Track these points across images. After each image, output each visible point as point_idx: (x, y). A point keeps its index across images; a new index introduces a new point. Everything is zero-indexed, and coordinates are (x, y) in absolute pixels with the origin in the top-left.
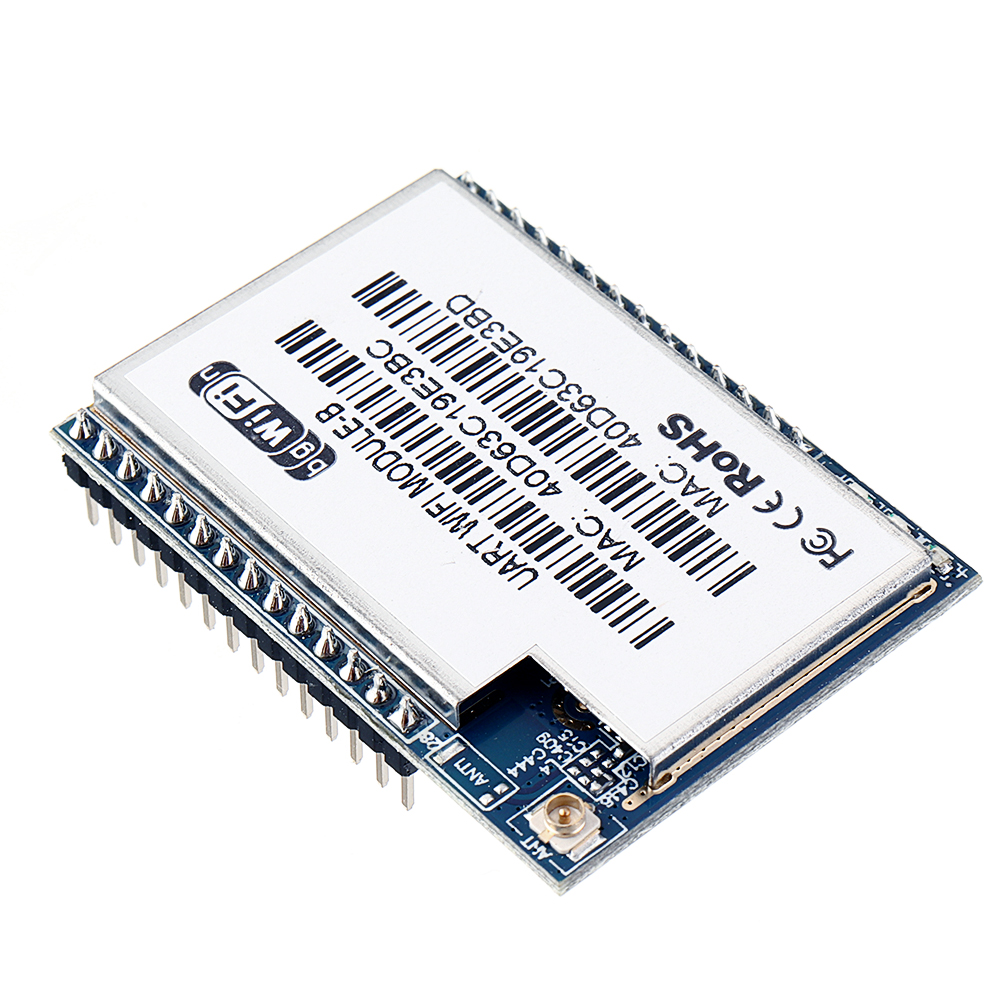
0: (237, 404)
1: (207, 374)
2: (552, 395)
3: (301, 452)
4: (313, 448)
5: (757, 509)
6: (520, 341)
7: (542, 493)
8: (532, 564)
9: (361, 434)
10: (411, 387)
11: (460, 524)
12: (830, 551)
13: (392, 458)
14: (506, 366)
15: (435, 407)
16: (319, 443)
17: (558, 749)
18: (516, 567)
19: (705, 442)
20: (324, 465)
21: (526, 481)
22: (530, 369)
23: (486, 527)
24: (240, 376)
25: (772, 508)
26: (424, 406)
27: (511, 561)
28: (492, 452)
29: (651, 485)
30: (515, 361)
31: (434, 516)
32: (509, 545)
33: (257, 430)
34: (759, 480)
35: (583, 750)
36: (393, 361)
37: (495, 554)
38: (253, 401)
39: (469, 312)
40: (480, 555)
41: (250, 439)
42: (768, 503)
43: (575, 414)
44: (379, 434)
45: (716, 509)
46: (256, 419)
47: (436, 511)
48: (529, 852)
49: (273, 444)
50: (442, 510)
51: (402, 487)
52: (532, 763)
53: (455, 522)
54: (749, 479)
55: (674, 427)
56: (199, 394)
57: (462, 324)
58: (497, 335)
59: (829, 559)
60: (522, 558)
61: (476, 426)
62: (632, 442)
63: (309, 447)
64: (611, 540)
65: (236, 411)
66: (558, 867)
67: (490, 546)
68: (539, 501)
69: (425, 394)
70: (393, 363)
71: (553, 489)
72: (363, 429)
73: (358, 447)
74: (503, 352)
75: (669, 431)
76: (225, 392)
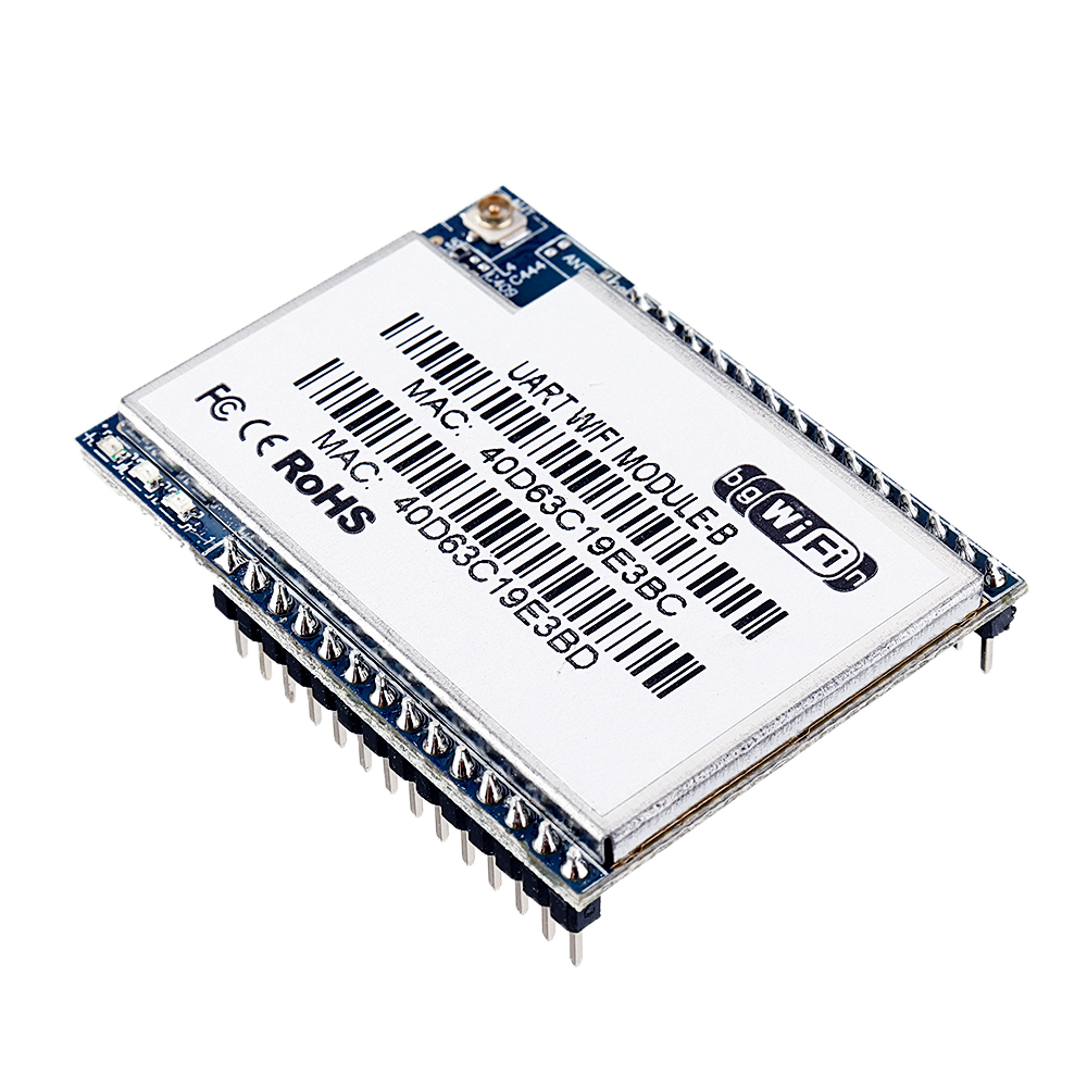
0: (823, 544)
1: (859, 577)
2: (485, 553)
3: (751, 494)
4: (738, 497)
5: (285, 439)
6: (517, 614)
7: (501, 451)
8: (514, 385)
9: (689, 511)
10: (636, 563)
11: (585, 422)
12: (218, 399)
13: (654, 487)
14: (532, 585)
15: (610, 539)
16: (732, 503)
17: (499, 283)
18: (530, 382)
19: (328, 505)
20: (726, 480)
21: (516, 463)
22: (506, 582)
23: (558, 419)
24: (822, 576)
25: (268, 440)
26: (622, 541)
27: (535, 386)
28: (550, 492)
29: (388, 460)
30: (523, 590)
31: (611, 429)
32: (537, 402)
33: (798, 517)
34: (278, 467)
36: (657, 592)
37: (551, 393)
38: (806, 548)
39: (573, 649)
40: (565, 392)
41: (805, 507)
42: (272, 444)
43: (462, 532)
44: (670, 512)
45: (325, 438)
46: (801, 528)
47: (609, 434)
48: (527, 206)
50: (603, 435)
51: (644, 457)
52: (523, 272)
53: (589, 423)
54: (288, 468)
55: (355, 518)
56: (865, 554)
57: (580, 633)
58: (543, 621)
60: (524, 390)
61: (567, 520)
62: (404, 503)
63: (742, 498)
64: (434, 407)
65: (823, 537)
67: (555, 401)
68: (504, 443)
69: (621, 554)
70: (656, 589)
71: (488, 455)
72: (687, 517)
73: (690, 499)
74: (536, 602)
75: (364, 515)
76: (837, 557)
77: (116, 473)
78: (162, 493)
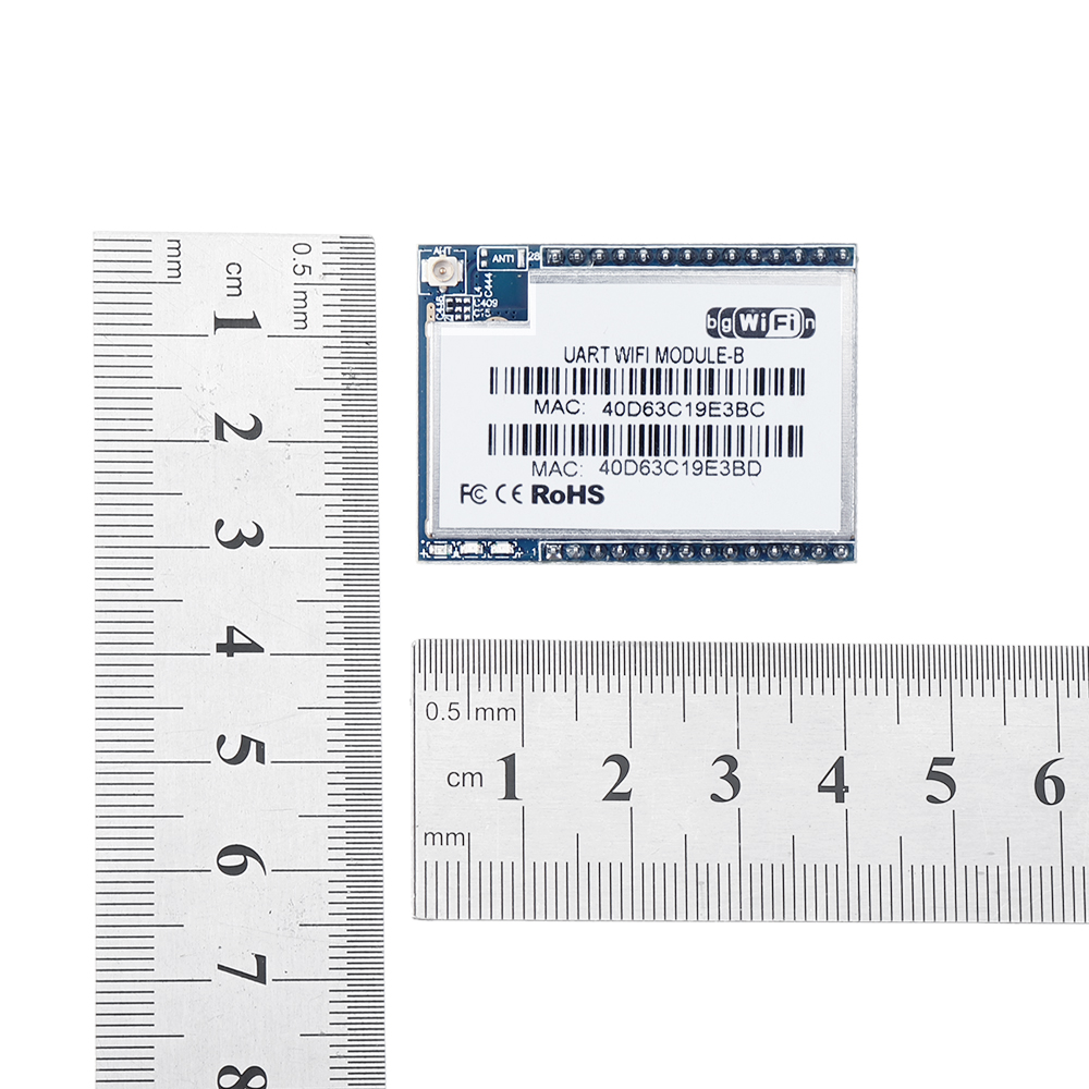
0: (780, 320)
1: (810, 323)
2: (663, 458)
3: (727, 324)
4: (724, 330)
5: (520, 485)
6: (707, 474)
7: (609, 404)
8: (574, 364)
9: (714, 357)
10: (723, 403)
11: (624, 355)
12: (470, 494)
13: (688, 359)
14: (697, 454)
15: (700, 403)
16: (725, 336)
17: (484, 303)
18: (579, 357)
19: (576, 499)
20: (710, 327)
21: (622, 403)
22: (686, 463)
23: (612, 364)
24: (797, 336)
25: (515, 493)
26: (707, 399)
27: (583, 357)
28: (652, 404)
29: (573, 454)
30: (697, 461)
31: (638, 348)
32: (594, 364)
33: (756, 316)
34: (535, 501)
35: (474, 313)
36: (745, 409)
38: (776, 328)
39: (746, 467)
40: (599, 347)
42: (519, 493)
44: (706, 366)
45: (535, 469)
46: (763, 321)
47: (640, 351)
48: (443, 246)
49: (742, 316)
50: (638, 354)
51: (666, 349)
52: (486, 287)
53: (626, 353)
54: (539, 498)
55: (594, 495)
56: (803, 309)
57: (740, 458)
58: (720, 468)
59: (466, 490)
60: (580, 364)
61: (674, 409)
62: (604, 468)
63: (726, 329)
64: (558, 408)
65: (777, 317)
66: (427, 252)
67: (600, 356)
68: (606, 398)
69: (713, 406)
70: (743, 409)
71: (608, 409)
72: (716, 361)
73: (707, 351)
74: (708, 461)
75: (596, 489)
76: (792, 321)
77: (456, 559)
78: (487, 550)
